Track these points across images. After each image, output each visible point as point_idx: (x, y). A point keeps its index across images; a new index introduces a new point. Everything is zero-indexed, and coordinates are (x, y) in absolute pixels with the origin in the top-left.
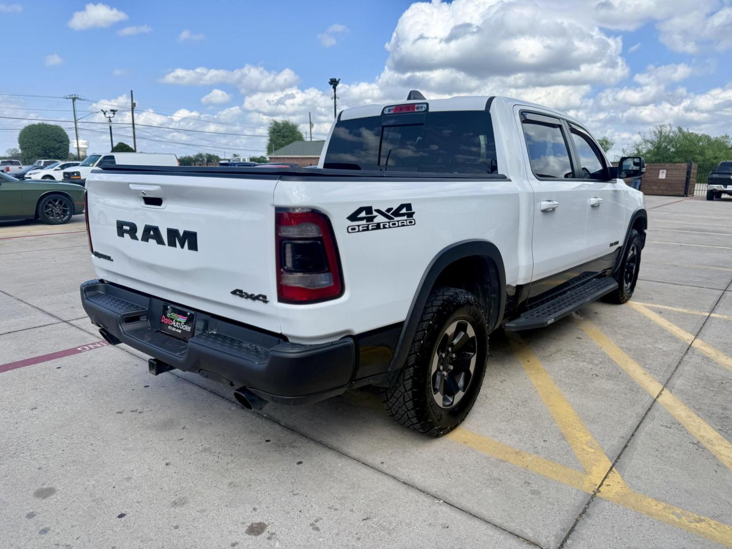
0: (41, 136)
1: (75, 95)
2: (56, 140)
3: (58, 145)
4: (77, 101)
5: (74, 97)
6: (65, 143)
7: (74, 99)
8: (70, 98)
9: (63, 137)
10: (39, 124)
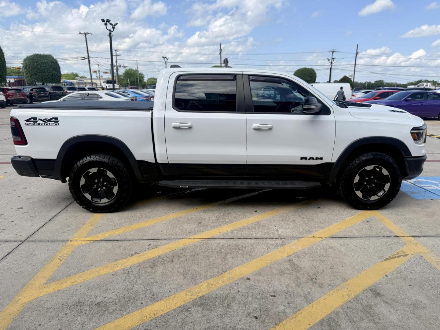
0: (302, 74)
1: (334, 50)
2: (309, 76)
3: (310, 79)
4: (334, 53)
5: (333, 51)
6: (313, 78)
7: (333, 52)
8: (331, 52)
9: (313, 74)
10: (303, 68)
